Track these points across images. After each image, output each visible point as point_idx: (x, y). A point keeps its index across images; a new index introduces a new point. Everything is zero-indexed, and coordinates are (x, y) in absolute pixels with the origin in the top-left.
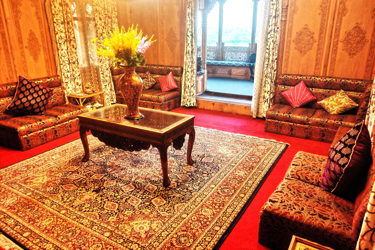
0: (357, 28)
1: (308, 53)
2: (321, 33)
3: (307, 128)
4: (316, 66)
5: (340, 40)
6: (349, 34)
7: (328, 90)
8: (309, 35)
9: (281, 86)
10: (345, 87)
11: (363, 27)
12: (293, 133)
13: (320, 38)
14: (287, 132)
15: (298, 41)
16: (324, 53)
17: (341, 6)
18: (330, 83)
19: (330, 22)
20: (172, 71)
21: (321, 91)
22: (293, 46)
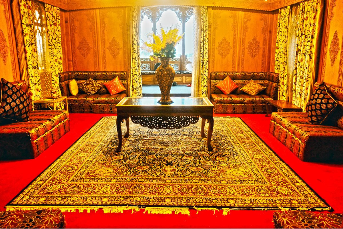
0: (254, 39)
1: (227, 57)
2: (234, 43)
3: (244, 106)
4: (233, 65)
5: (245, 47)
6: (250, 44)
7: (244, 81)
8: (226, 44)
9: (213, 81)
10: (254, 78)
11: (258, 39)
12: (235, 110)
13: (234, 46)
14: (231, 111)
15: (220, 48)
16: (237, 56)
17: (244, 26)
18: (245, 76)
19: (239, 36)
20: (118, 75)
21: (240, 82)
22: (216, 52)
